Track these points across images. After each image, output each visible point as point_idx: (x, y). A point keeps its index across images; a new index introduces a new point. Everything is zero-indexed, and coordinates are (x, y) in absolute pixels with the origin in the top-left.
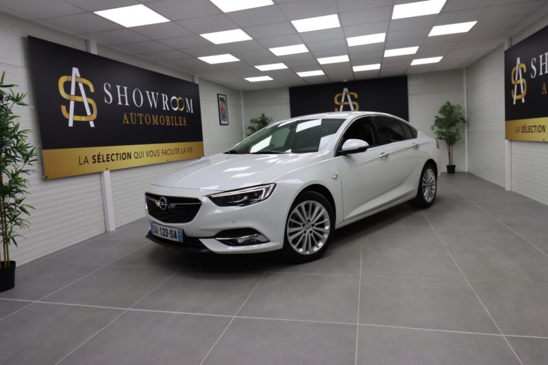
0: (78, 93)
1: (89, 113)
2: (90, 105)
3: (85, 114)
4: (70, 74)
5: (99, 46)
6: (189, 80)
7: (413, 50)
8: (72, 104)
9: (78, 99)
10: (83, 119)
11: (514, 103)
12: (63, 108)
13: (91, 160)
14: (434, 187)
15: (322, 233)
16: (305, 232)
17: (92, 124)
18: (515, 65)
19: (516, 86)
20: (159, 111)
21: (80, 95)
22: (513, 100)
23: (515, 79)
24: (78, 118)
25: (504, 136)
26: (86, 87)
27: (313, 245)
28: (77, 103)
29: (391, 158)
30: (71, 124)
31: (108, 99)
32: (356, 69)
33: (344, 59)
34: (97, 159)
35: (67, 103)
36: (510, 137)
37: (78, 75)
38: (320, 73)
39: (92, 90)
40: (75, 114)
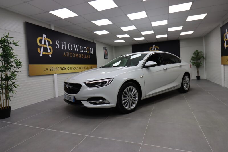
0: (45, 44)
1: (49, 51)
2: (50, 49)
3: (48, 52)
4: (42, 37)
5: (55, 27)
6: (92, 41)
7: (180, 28)
8: (42, 48)
9: (45, 46)
10: (47, 54)
11: (225, 49)
12: (39, 49)
13: (49, 69)
14: (189, 84)
15: (135, 101)
16: (129, 100)
17: (50, 56)
18: (225, 33)
19: (226, 42)
20: (79, 52)
21: (46, 44)
22: (225, 48)
23: (225, 39)
24: (44, 53)
25: (221, 63)
26: (48, 42)
27: (131, 105)
28: (44, 48)
29: (168, 70)
30: (41, 55)
31: (58, 47)
32: (158, 37)
33: (152, 32)
34: (52, 69)
35: (40, 48)
36: (224, 64)
37: (46, 37)
38: (143, 38)
39: (51, 43)
40: (43, 51)
